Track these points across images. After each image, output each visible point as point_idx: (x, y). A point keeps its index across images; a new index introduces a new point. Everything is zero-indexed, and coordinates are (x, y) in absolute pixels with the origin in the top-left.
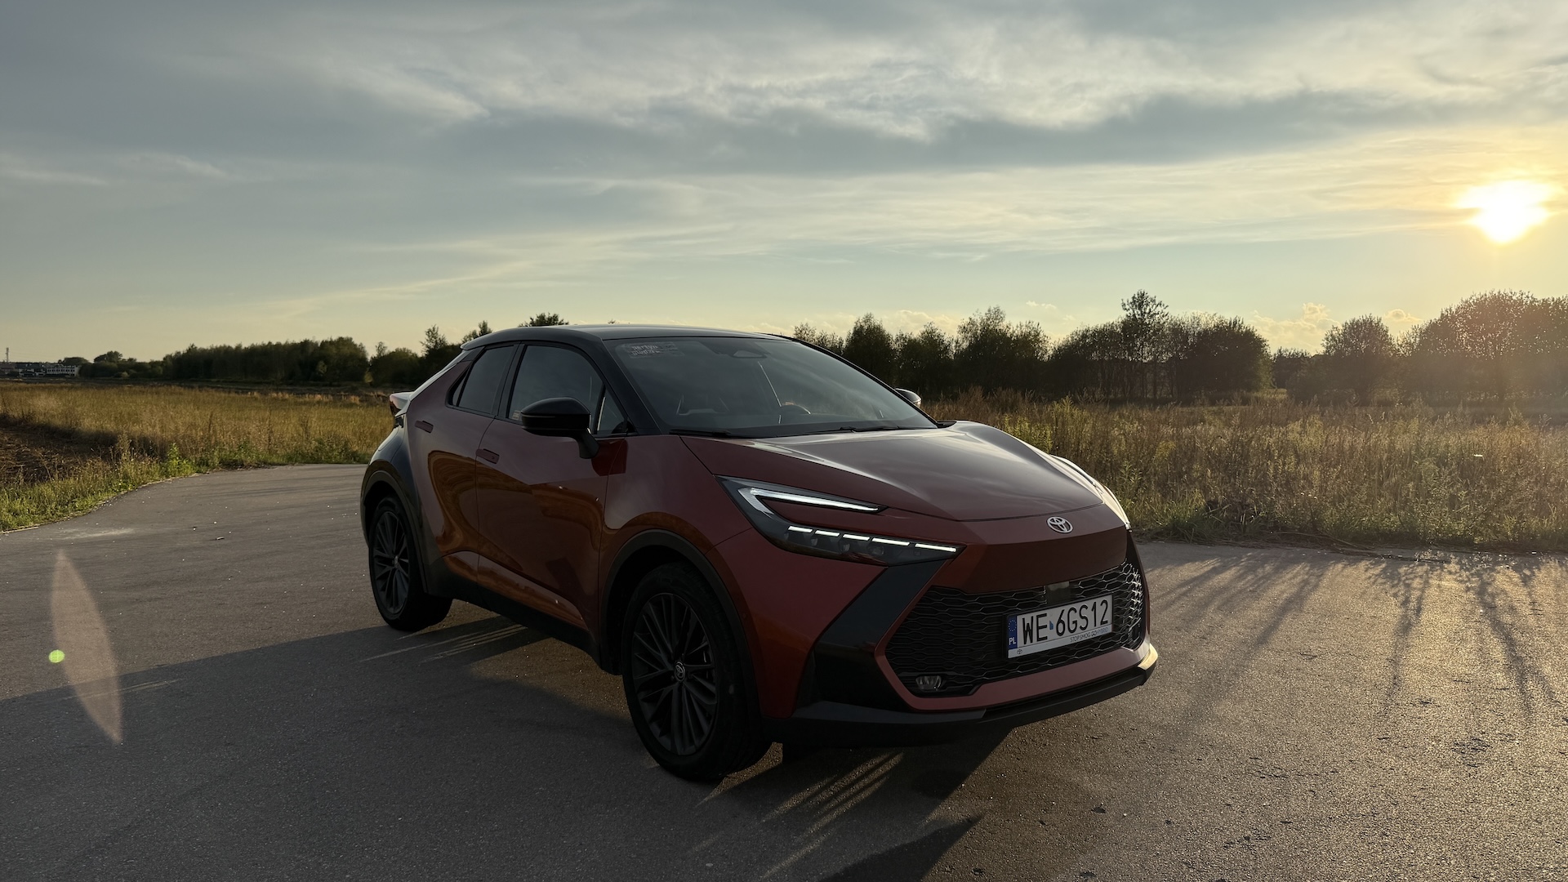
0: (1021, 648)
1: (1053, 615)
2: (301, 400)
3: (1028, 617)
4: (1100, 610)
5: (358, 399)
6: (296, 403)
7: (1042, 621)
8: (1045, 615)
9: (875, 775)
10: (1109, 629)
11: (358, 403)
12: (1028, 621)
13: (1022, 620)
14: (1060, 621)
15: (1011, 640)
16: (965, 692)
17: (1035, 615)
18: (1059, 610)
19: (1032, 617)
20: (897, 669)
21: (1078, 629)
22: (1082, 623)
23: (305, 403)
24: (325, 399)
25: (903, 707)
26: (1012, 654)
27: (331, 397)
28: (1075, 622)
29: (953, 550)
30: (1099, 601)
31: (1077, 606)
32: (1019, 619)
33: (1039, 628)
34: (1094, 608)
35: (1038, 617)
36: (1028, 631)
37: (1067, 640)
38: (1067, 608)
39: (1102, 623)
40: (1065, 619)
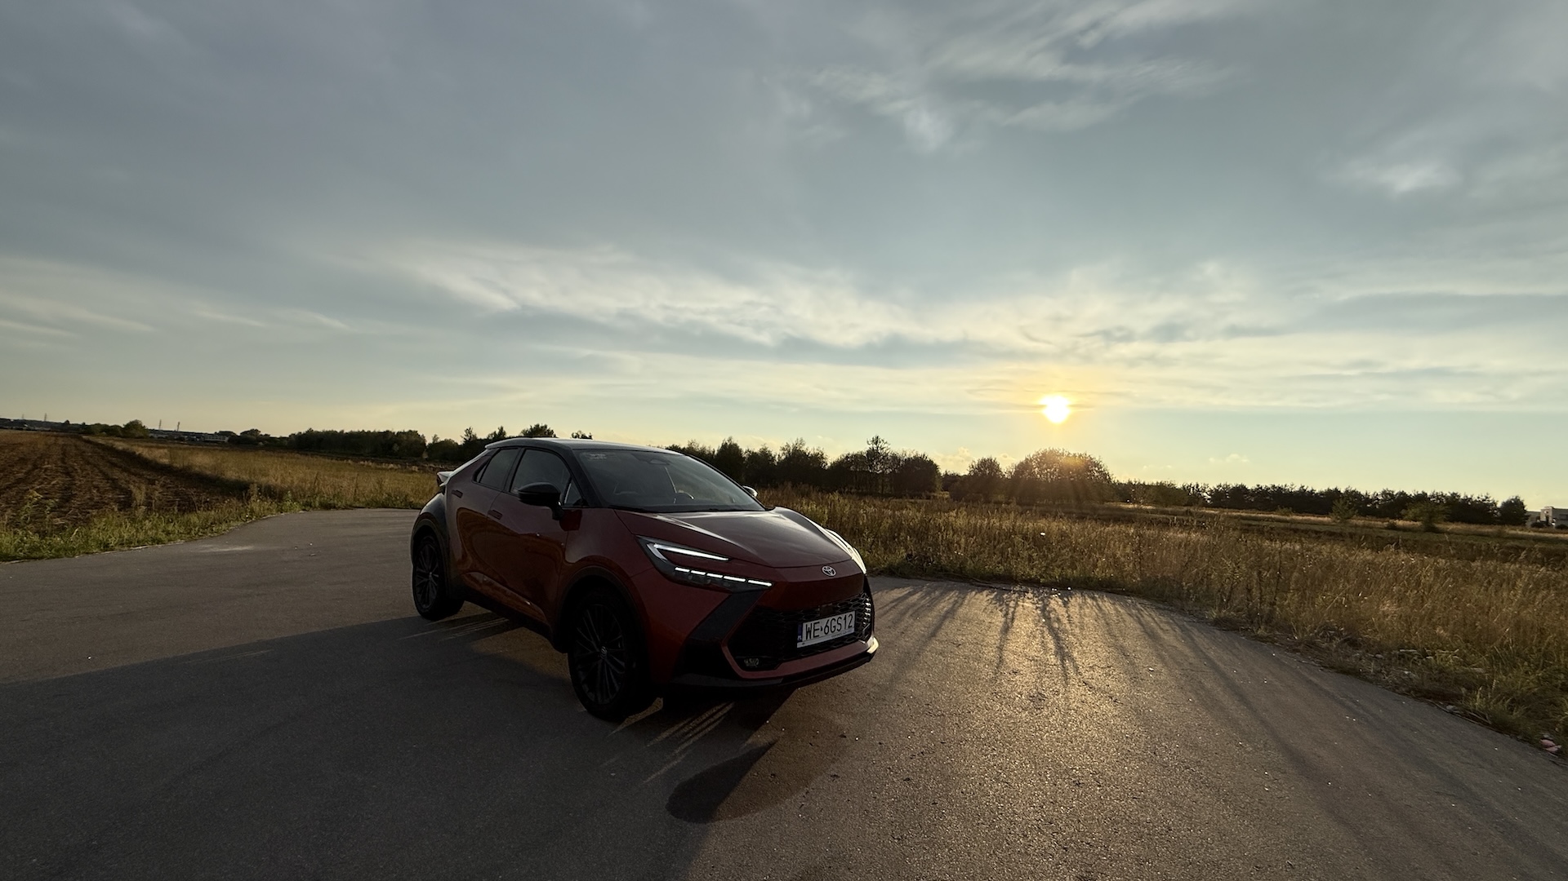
0: (805, 642)
1: (823, 622)
2: (379, 467)
3: (809, 624)
4: (848, 620)
5: (417, 468)
6: (376, 469)
7: (817, 626)
8: (819, 622)
9: (716, 717)
10: (853, 630)
11: (417, 470)
12: (809, 626)
13: (807, 625)
14: (827, 626)
15: (799, 637)
16: (773, 667)
17: (813, 622)
18: (826, 620)
19: (811, 624)
20: (734, 654)
21: (836, 631)
22: (838, 627)
23: (382, 469)
24: (396, 467)
25: (736, 677)
26: (799, 645)
27: (399, 466)
28: (835, 627)
29: (769, 584)
30: (848, 614)
31: (836, 618)
32: (804, 625)
33: (815, 630)
34: (845, 619)
35: (815, 623)
36: (809, 632)
37: (829, 637)
38: (830, 619)
39: (849, 627)
40: (829, 625)
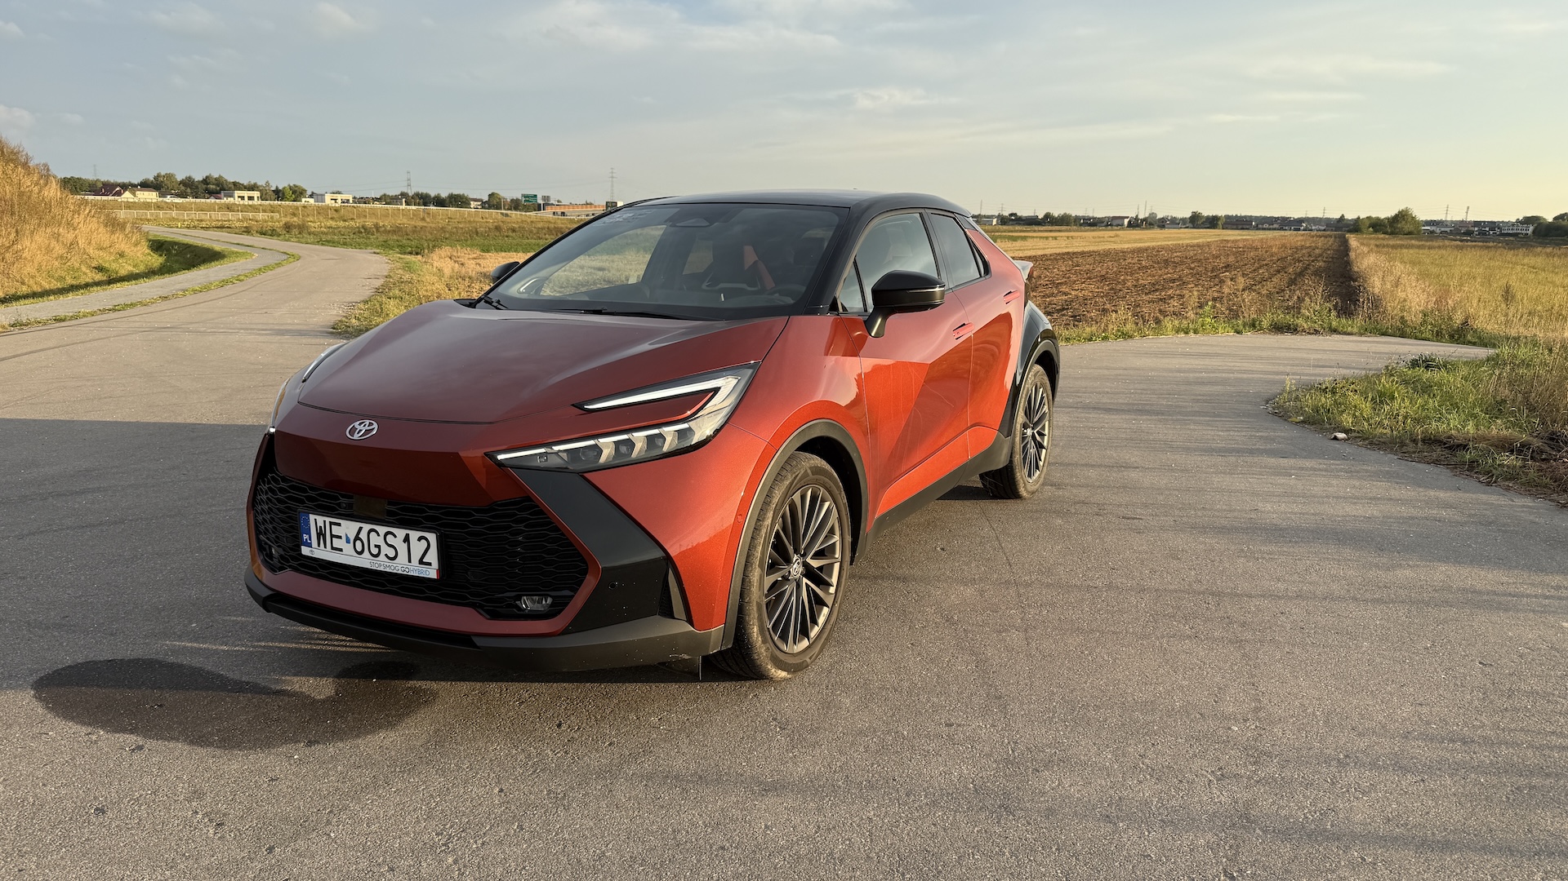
0: (315, 551)
1: (348, 528)
3: (320, 520)
4: (418, 548)
7: (336, 530)
8: (339, 525)
10: (432, 573)
12: (321, 523)
13: (317, 520)
14: (357, 538)
15: (305, 537)
17: (328, 520)
18: (359, 525)
19: (325, 521)
21: (382, 557)
26: (305, 551)
30: (414, 535)
31: (382, 530)
32: (312, 518)
33: (332, 536)
34: (407, 539)
35: (331, 523)
36: (321, 534)
37: (365, 562)
38: (367, 527)
39: (421, 562)
40: (363, 535)
